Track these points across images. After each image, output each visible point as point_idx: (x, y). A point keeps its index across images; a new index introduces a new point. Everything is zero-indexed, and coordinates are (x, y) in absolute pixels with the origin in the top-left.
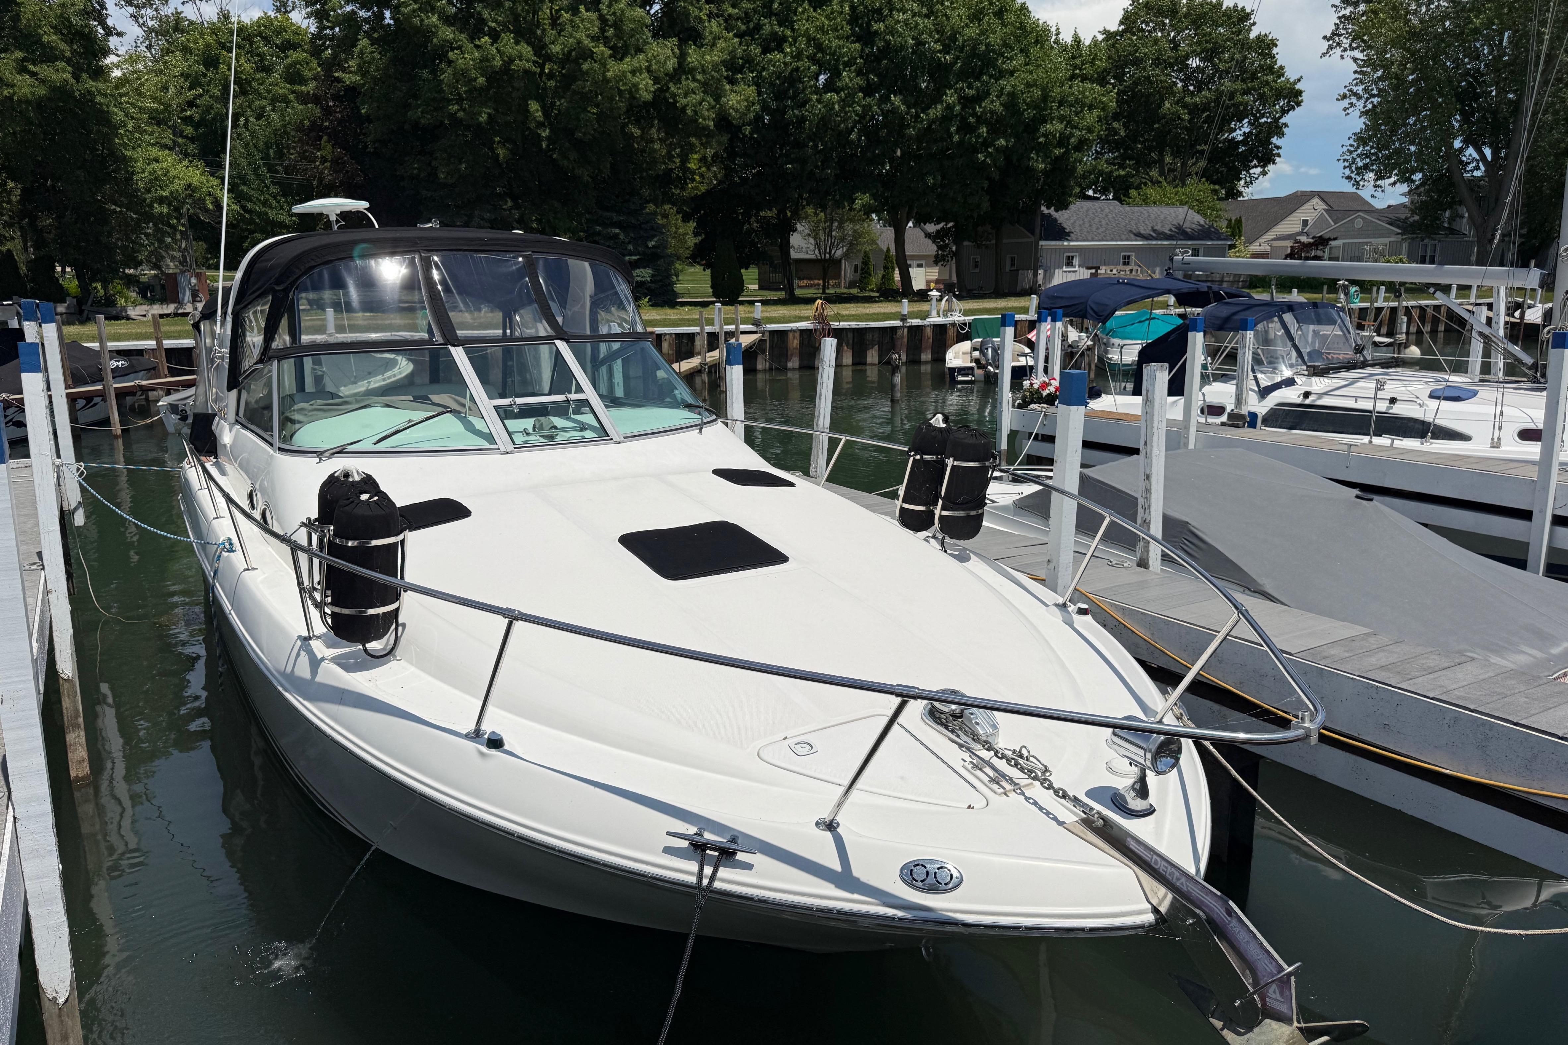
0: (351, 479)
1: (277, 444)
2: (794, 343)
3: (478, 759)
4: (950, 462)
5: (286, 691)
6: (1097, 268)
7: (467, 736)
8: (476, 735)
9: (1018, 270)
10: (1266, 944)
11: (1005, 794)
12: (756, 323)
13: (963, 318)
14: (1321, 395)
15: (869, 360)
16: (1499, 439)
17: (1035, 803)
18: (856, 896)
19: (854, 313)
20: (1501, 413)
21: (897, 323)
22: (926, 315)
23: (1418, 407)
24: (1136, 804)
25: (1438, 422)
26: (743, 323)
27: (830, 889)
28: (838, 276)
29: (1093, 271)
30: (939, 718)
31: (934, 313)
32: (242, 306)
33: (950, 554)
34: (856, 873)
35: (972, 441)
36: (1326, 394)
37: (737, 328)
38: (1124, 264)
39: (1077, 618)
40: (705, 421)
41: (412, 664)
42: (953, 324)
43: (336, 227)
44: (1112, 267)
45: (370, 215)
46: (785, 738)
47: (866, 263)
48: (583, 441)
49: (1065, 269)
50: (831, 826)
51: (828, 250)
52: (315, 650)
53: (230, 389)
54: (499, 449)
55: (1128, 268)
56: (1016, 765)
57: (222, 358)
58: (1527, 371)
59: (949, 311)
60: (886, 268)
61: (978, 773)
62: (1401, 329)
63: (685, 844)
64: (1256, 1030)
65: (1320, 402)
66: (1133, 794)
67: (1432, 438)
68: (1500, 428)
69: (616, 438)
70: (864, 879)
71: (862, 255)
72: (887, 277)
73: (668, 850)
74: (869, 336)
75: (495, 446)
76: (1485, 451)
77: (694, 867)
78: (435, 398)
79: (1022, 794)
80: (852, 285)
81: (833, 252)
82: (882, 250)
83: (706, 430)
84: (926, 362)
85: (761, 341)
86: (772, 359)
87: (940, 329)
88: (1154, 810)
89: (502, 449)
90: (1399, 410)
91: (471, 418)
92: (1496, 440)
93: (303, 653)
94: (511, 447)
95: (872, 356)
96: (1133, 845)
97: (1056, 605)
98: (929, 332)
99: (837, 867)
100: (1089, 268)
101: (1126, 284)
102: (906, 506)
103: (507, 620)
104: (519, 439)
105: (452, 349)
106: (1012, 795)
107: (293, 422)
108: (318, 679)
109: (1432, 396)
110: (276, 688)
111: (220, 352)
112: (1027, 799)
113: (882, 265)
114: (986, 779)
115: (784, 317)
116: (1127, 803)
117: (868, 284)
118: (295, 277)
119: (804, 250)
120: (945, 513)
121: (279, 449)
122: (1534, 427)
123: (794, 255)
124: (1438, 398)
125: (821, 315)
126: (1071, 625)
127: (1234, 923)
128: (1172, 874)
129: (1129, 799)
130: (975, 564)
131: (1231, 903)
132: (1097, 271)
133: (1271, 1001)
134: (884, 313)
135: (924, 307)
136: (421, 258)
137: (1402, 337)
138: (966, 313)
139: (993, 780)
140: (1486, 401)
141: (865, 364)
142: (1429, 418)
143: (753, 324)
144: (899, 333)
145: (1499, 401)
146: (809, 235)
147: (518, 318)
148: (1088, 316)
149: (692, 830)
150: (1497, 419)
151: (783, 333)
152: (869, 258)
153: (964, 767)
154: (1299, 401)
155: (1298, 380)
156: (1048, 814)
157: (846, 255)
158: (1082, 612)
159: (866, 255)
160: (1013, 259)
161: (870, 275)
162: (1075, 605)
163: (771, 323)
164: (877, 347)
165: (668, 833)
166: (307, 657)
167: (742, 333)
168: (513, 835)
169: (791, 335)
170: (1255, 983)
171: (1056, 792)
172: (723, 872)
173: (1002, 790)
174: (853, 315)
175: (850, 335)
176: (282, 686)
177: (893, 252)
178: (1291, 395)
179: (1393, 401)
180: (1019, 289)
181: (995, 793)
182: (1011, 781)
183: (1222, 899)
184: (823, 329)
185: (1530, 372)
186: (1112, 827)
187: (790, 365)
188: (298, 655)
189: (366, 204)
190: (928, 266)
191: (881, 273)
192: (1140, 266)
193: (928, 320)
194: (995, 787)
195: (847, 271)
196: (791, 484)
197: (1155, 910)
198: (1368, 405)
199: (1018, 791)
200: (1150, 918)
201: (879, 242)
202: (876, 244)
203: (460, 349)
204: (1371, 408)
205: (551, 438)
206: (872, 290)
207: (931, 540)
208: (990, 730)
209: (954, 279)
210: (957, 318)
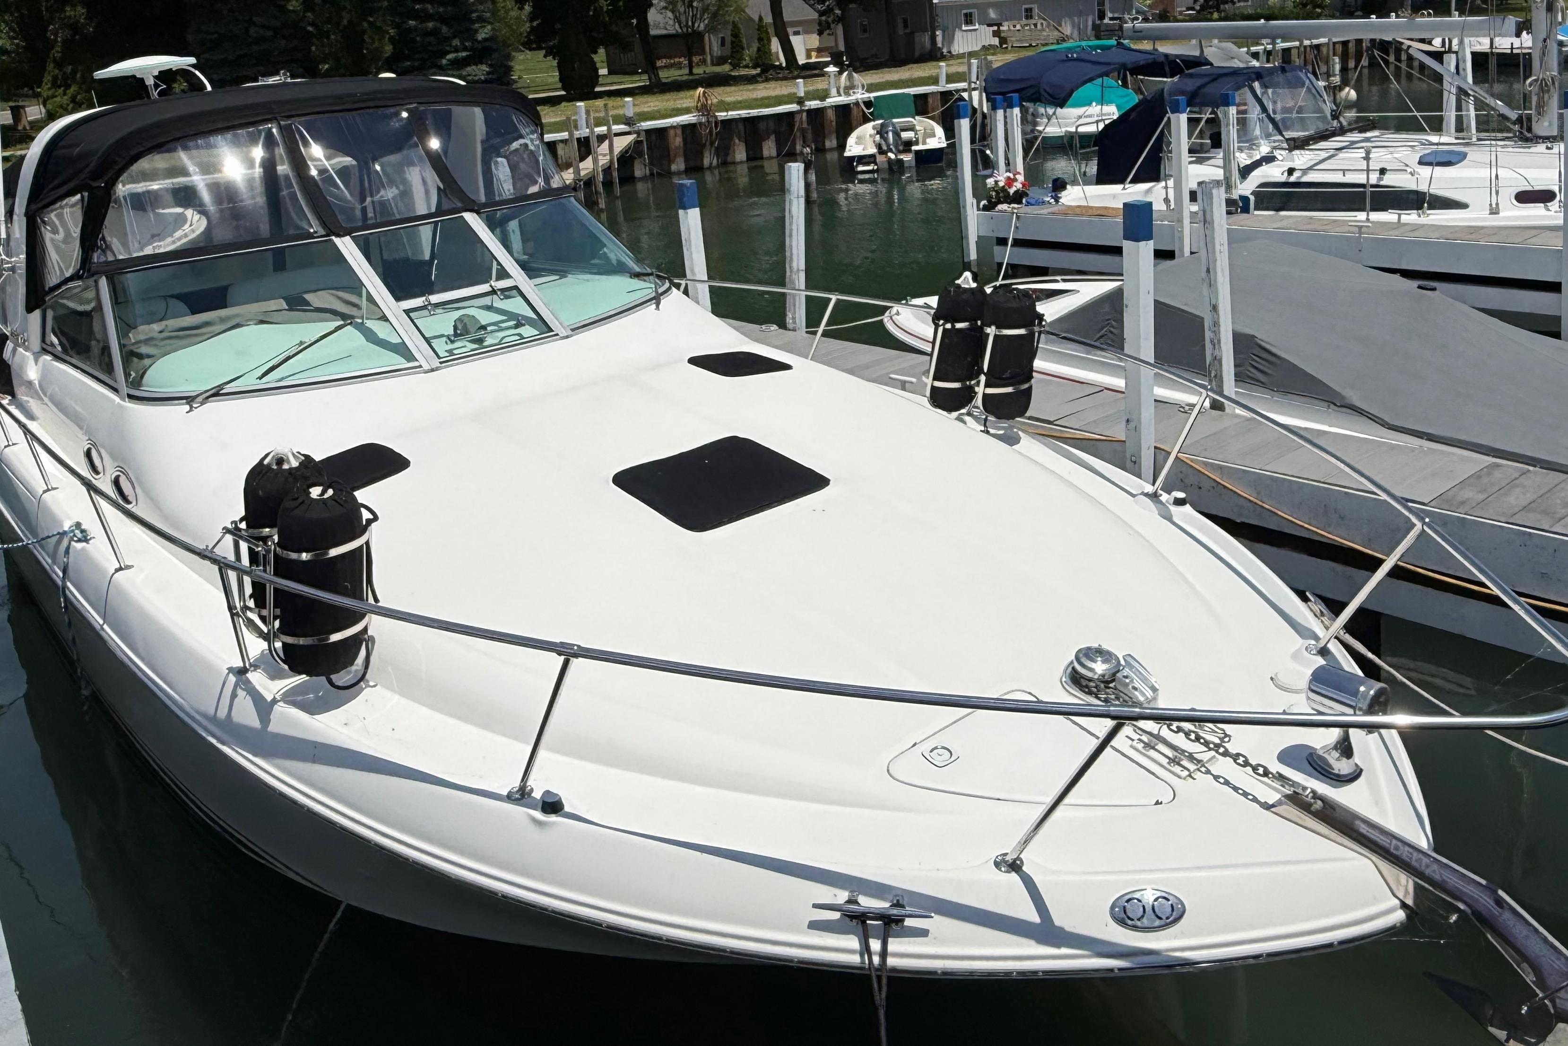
0: (286, 467)
1: (125, 390)
2: (677, 141)
3: (532, 827)
4: (991, 331)
5: (223, 743)
6: (999, 25)
7: (509, 798)
8: (521, 796)
9: (912, 33)
10: (1551, 938)
11: (1190, 776)
12: (629, 122)
13: (867, 95)
14: (1305, 171)
15: (766, 153)
16: (1497, 204)
17: (1227, 783)
18: (1064, 951)
19: (740, 99)
20: (1497, 176)
21: (794, 107)
22: (823, 95)
23: (1410, 176)
24: (1342, 767)
25: (1432, 191)
26: (616, 122)
27: (1031, 948)
28: (703, 52)
29: (995, 28)
30: (1087, 687)
31: (834, 91)
32: (40, 205)
33: (994, 436)
34: (1058, 921)
35: (1014, 304)
36: (1311, 168)
37: (609, 129)
38: (1027, 18)
39: (1174, 509)
40: (660, 290)
41: (392, 690)
42: (857, 104)
43: (156, 94)
44: (1015, 22)
45: (197, 73)
46: (914, 745)
47: (736, 34)
48: (523, 342)
49: (964, 28)
50: (1015, 866)
51: (690, 23)
52: (258, 687)
53: (30, 309)
54: (420, 366)
55: (1033, 21)
56: (1198, 739)
57: (13, 269)
58: (1512, 126)
59: (849, 89)
60: (760, 39)
61: (1152, 753)
62: (1333, 71)
63: (836, 915)
64: (1550, 1038)
65: (1306, 179)
66: (1336, 754)
67: (1429, 208)
68: (1497, 193)
69: (563, 333)
70: (1068, 928)
71: (730, 27)
72: (764, 50)
73: (814, 925)
74: (762, 126)
75: (416, 364)
76: (1484, 219)
77: (853, 942)
78: (315, 299)
79: (1208, 772)
80: (721, 61)
81: (696, 25)
82: (751, 19)
83: (664, 302)
84: (831, 150)
85: (637, 143)
86: (651, 163)
87: (843, 110)
88: (1361, 770)
89: (426, 367)
90: (1389, 180)
91: (369, 324)
92: (1494, 206)
93: (241, 693)
94: (436, 363)
95: (769, 148)
96: (1363, 829)
97: (1147, 495)
98: (831, 115)
99: (1036, 919)
100: (989, 25)
101: (1078, 60)
102: (938, 384)
103: (562, 658)
104: (441, 346)
105: (337, 241)
106: (1197, 775)
107: (140, 357)
108: (273, 728)
109: (1420, 163)
110: (204, 739)
111: (8, 263)
112: (1216, 778)
113: (757, 37)
114: (1164, 761)
115: (658, 111)
116: (1330, 766)
117: (742, 59)
118: (117, 168)
119: (662, 25)
120: (990, 391)
121: (130, 397)
122: (1530, 188)
123: (653, 32)
124: (1430, 164)
125: (704, 106)
126: (1169, 518)
127: (1507, 915)
128: (1419, 860)
129: (1332, 761)
130: (1028, 444)
131: (1501, 893)
132: (999, 28)
133: (1562, 1002)
134: (776, 97)
135: (819, 84)
136: (281, 128)
137: (1336, 80)
138: (871, 88)
139: (1174, 761)
140: (1478, 164)
141: (762, 158)
142: (1423, 187)
143: (625, 124)
144: (797, 118)
145: (1494, 163)
146: (665, 8)
147: (378, 168)
148: (1043, 100)
149: (841, 896)
150: (1493, 185)
151: (661, 132)
152: (739, 29)
153: (1131, 746)
154: (1283, 178)
155: (1277, 153)
156: (1245, 794)
157: (711, 29)
158: (1179, 502)
159: (735, 25)
160: (905, 21)
161: (743, 49)
162: (1169, 494)
163: (646, 120)
164: (773, 137)
165: (815, 906)
166: (249, 698)
167: (617, 135)
168: (601, 925)
169: (672, 132)
170: (1541, 982)
171: (1255, 769)
172: (894, 945)
173: (1186, 773)
174: (740, 102)
175: (741, 126)
176: (214, 736)
177: (768, 19)
178: (1274, 173)
179: (1383, 171)
180: (917, 54)
181: (1179, 777)
182: (1191, 757)
183: (1489, 888)
184: (708, 121)
185: (1517, 127)
186: (1334, 809)
187: (674, 167)
188: (234, 695)
189: (192, 60)
190: (807, 32)
191: (755, 46)
192: (1044, 19)
193: (828, 100)
194: (1177, 769)
195: (713, 45)
196: (786, 367)
197: (1404, 906)
198: (1361, 178)
199: (1203, 769)
200: (1400, 915)
201: (747, 10)
202: (744, 12)
203: (347, 239)
204: (1364, 181)
205: (480, 341)
206: (747, 66)
207: (967, 419)
208: (1149, 694)
209: (842, 48)
210: (860, 95)
